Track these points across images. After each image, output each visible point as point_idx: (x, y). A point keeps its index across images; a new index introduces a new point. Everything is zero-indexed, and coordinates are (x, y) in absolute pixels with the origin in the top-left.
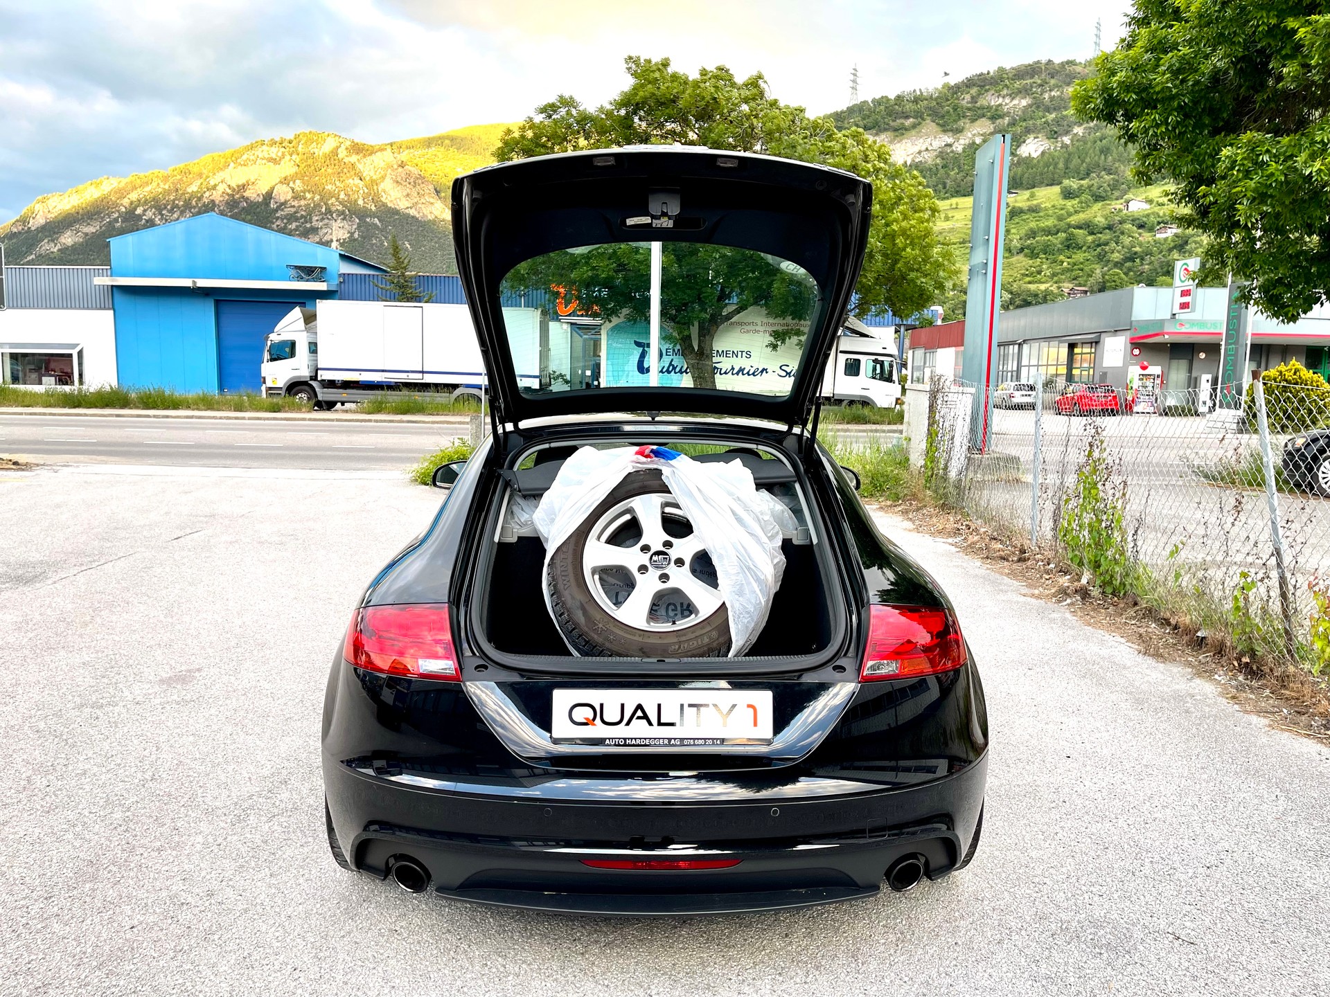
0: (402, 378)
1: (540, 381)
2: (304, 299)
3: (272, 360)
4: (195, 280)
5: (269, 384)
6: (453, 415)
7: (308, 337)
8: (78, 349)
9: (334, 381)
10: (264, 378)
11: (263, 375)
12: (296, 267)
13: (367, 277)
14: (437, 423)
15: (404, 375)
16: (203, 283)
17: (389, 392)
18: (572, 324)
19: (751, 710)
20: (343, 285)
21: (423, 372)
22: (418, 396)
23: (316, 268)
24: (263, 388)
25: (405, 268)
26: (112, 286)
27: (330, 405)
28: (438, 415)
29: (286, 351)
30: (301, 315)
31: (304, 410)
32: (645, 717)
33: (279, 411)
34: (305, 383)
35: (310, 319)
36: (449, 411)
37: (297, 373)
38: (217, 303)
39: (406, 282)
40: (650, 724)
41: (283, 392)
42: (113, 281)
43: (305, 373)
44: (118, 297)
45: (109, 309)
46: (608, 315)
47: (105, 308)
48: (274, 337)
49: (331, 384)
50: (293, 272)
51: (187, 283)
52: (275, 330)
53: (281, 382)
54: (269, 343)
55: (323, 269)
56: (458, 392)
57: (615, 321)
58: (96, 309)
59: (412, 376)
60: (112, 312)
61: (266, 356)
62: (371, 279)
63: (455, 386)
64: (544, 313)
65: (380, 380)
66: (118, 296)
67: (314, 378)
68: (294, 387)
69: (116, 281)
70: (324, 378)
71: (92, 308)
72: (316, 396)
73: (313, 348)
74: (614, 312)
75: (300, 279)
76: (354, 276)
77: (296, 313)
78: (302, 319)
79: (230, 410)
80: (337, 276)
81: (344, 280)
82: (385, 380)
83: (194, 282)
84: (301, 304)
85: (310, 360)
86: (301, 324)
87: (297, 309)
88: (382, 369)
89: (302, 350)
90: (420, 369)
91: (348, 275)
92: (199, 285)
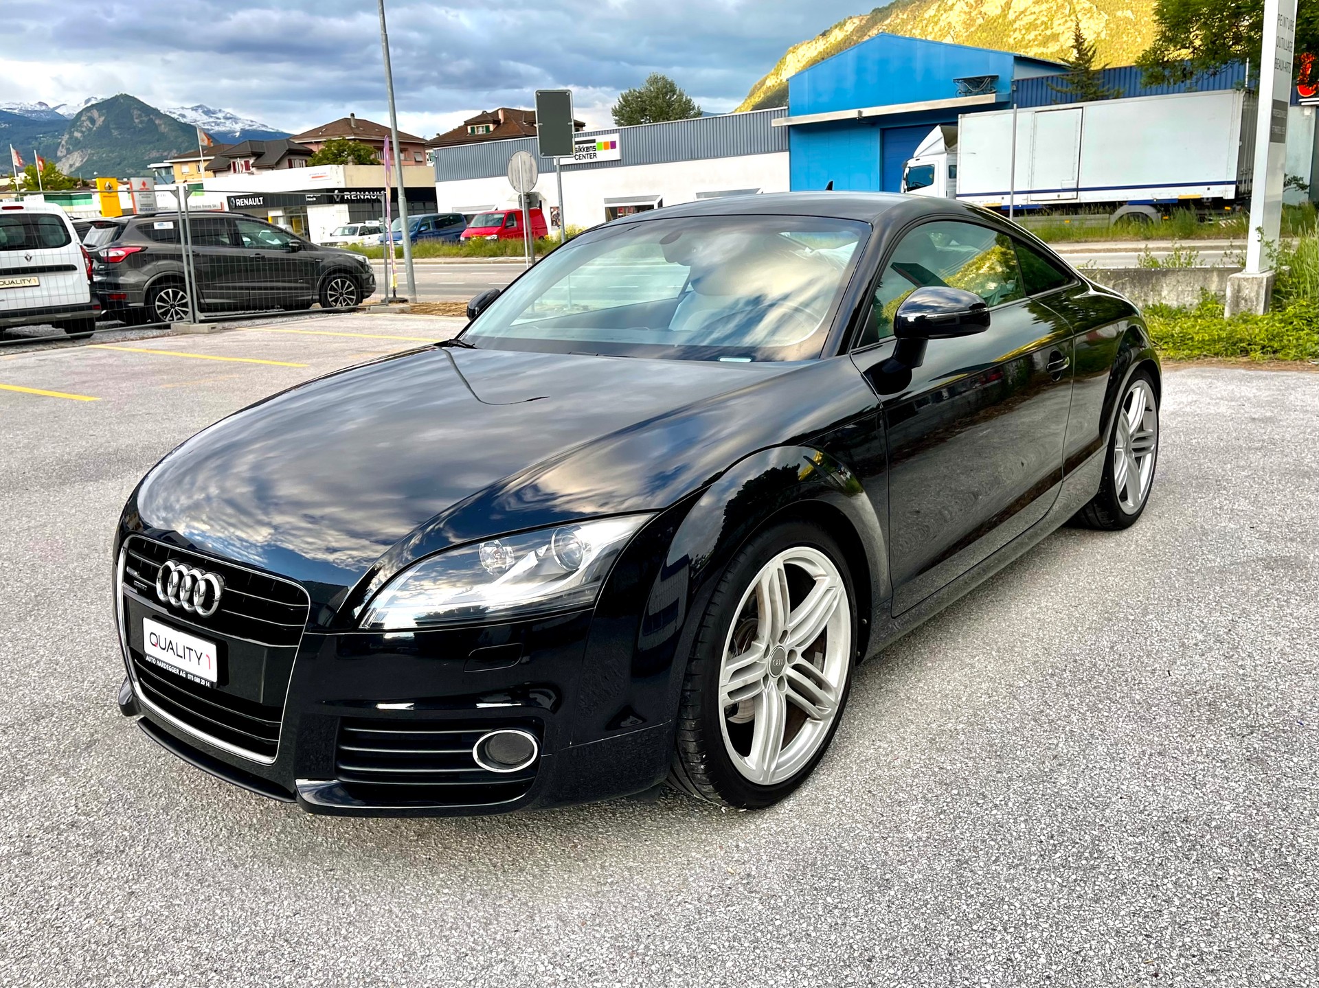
0: (1051, 198)
1: (1237, 188)
2: (948, 118)
3: (909, 189)
4: (861, 110)
6: (1106, 241)
7: (948, 159)
12: (965, 80)
13: (1045, 81)
14: (1077, 251)
15: (1054, 196)
16: (868, 112)
17: (1029, 218)
18: (1316, 107)
20: (1015, 94)
21: (1077, 190)
22: (1067, 220)
23: (985, 77)
25: (1089, 61)
26: (789, 126)
28: (1086, 242)
29: (922, 177)
30: (941, 135)
35: (951, 141)
36: (1101, 236)
38: (884, 133)
39: (1089, 79)
42: (788, 121)
44: (795, 138)
47: (782, 151)
48: (912, 163)
50: (961, 87)
51: (852, 114)
52: (915, 155)
54: (907, 170)
55: (994, 78)
56: (1121, 211)
59: (1064, 195)
60: (788, 153)
61: (904, 185)
62: (1049, 82)
63: (1113, 206)
65: (1024, 203)
69: (791, 121)
73: (952, 172)
75: (967, 93)
76: (1030, 82)
77: (937, 133)
78: (943, 140)
80: (1010, 84)
81: (1017, 88)
82: (1030, 203)
83: (860, 113)
84: (941, 124)
85: (948, 187)
86: (941, 145)
87: (938, 128)
88: (1029, 189)
89: (941, 175)
90: (1074, 186)
91: (1023, 80)
92: (864, 115)
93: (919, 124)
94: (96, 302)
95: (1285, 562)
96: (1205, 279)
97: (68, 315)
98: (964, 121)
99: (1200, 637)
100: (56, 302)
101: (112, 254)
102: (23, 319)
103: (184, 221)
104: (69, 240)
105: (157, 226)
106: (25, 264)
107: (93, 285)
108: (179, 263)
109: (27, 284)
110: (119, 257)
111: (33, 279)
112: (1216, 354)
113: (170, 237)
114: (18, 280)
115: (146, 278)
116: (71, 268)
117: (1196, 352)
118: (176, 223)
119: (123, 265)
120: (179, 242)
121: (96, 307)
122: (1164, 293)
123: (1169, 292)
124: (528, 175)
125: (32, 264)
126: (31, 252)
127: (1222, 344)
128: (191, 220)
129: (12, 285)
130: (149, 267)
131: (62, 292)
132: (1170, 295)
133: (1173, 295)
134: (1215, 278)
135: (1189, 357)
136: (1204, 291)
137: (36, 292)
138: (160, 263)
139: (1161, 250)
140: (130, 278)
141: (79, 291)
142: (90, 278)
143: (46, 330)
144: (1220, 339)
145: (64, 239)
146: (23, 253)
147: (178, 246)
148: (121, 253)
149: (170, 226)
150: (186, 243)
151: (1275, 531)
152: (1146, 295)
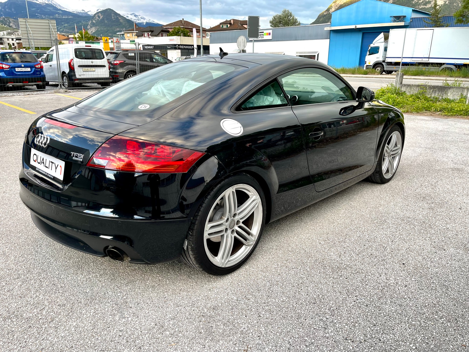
0: (420, 60)
2: (386, 30)
3: (370, 54)
4: (356, 25)
5: (367, 64)
6: (437, 76)
7: (384, 45)
8: (317, 53)
9: (392, 62)
10: (366, 62)
11: (366, 61)
12: (394, 17)
13: (422, 18)
14: (426, 79)
15: (420, 59)
16: (359, 26)
17: (411, 67)
19: (60, 168)
21: (429, 58)
22: (424, 68)
23: (401, 16)
24: (365, 66)
25: (438, 13)
26: (330, 30)
27: (390, 72)
28: (430, 76)
29: (375, 51)
30: (383, 36)
31: (376, 74)
33: (367, 74)
34: (381, 63)
35: (386, 38)
36: (435, 75)
37: (378, 60)
38: (363, 34)
39: (438, 19)
40: (44, 166)
41: (372, 67)
42: (330, 28)
43: (381, 59)
44: (332, 34)
45: (328, 39)
47: (327, 39)
48: (372, 45)
49: (390, 64)
50: (392, 19)
51: (353, 27)
52: (373, 43)
53: (371, 64)
54: (370, 48)
55: (404, 17)
56: (443, 66)
58: (325, 39)
59: (424, 60)
60: (329, 40)
61: (368, 53)
62: (424, 19)
63: (441, 64)
65: (410, 61)
67: (384, 61)
68: (376, 65)
69: (331, 28)
70: (388, 61)
71: (323, 39)
72: (384, 68)
73: (386, 49)
75: (394, 21)
77: (382, 35)
78: (384, 38)
79: (350, 74)
80: (409, 19)
81: (412, 21)
82: (412, 62)
84: (384, 32)
85: (384, 54)
87: (382, 33)
88: (412, 57)
89: (381, 50)
91: (415, 18)
92: (357, 27)
93: (375, 32)
94: (111, 77)
95: (458, 170)
96: (462, 91)
97: (103, 81)
98: (392, 32)
99: (427, 184)
100: (100, 77)
101: (115, 62)
102: (90, 81)
103: (137, 53)
104: (104, 57)
105: (129, 54)
106: (91, 64)
107: (110, 72)
108: (135, 67)
109: (92, 70)
110: (117, 64)
111: (93, 69)
112: (461, 115)
113: (133, 58)
114: (89, 69)
115: (125, 71)
116: (104, 66)
117: (455, 114)
118: (135, 54)
119: (118, 66)
120: (135, 60)
121: (111, 79)
122: (449, 95)
123: (450, 94)
124: (243, 44)
125: (93, 64)
126: (93, 60)
127: (463, 112)
128: (139, 53)
129: (87, 70)
130: (126, 67)
131: (102, 73)
132: (450, 95)
133: (452, 95)
134: (466, 91)
135: (452, 115)
136: (462, 94)
137: (94, 73)
138: (130, 66)
139: (451, 81)
140: (120, 70)
141: (106, 73)
142: (109, 69)
143: (96, 85)
144: (463, 110)
145: (102, 57)
146: (91, 60)
147: (135, 61)
148: (118, 62)
149: (133, 54)
150: (138, 60)
151: (459, 162)
152: (443, 95)
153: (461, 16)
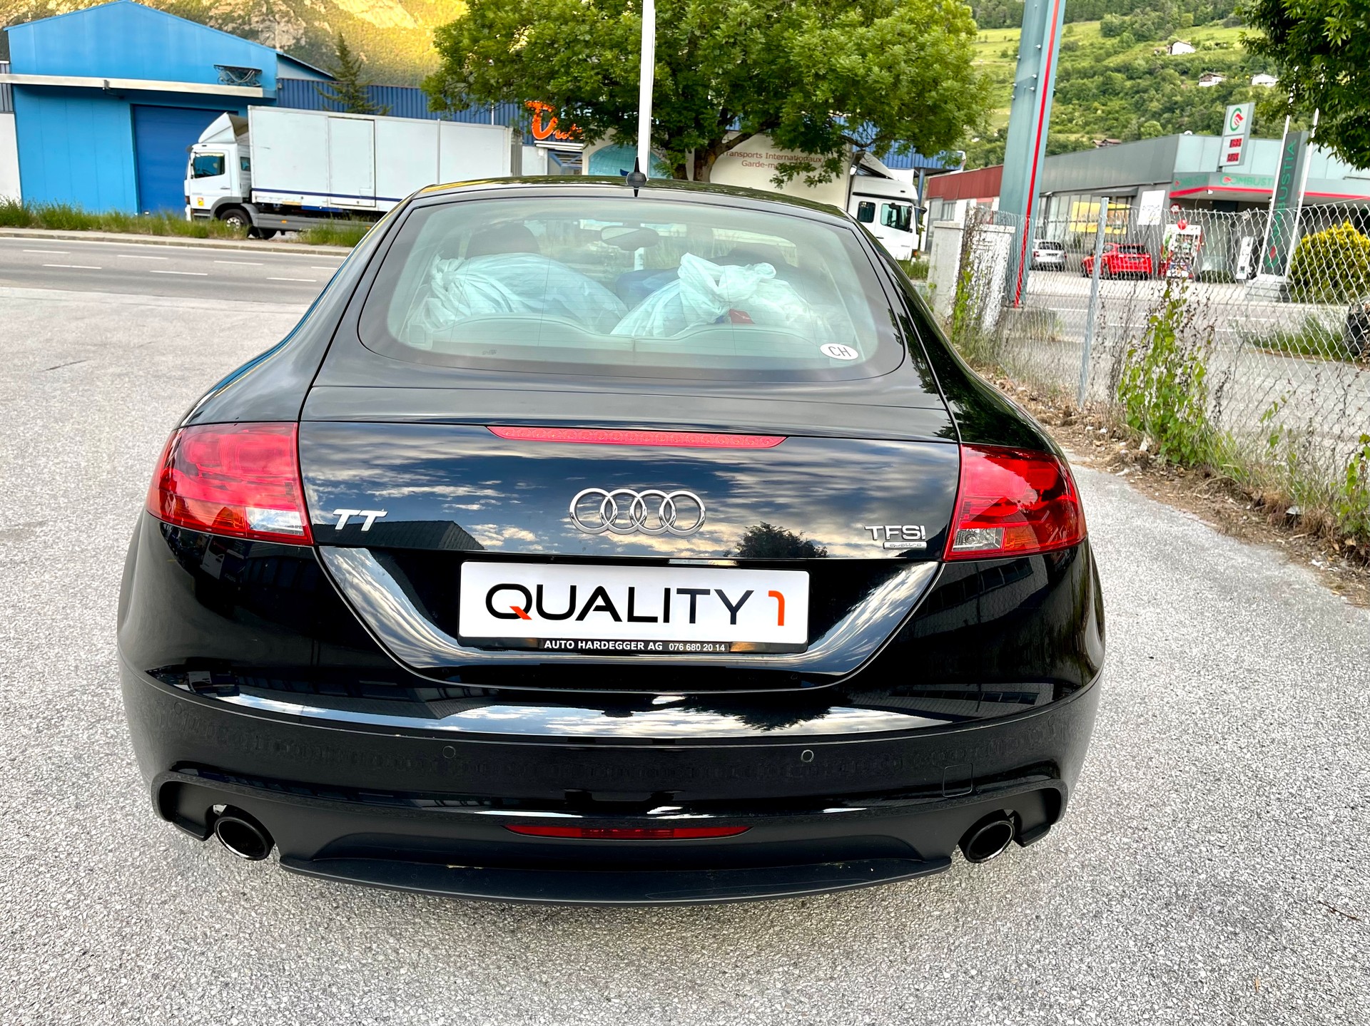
0: (351, 204)
2: (236, 106)
3: (197, 176)
4: (108, 79)
5: (195, 204)
7: (239, 150)
9: (272, 205)
10: (188, 197)
11: (187, 194)
12: (226, 68)
13: (309, 84)
15: (353, 201)
16: (116, 83)
17: (336, 221)
18: (549, 150)
19: (775, 600)
20: (281, 93)
21: (375, 198)
23: (249, 69)
24: (188, 210)
25: (355, 74)
26: (12, 85)
27: (267, 234)
29: (213, 166)
30: (229, 122)
31: (236, 237)
32: (609, 607)
33: (206, 236)
34: (237, 206)
35: (241, 129)
37: (227, 194)
38: (134, 109)
39: (356, 91)
40: (617, 618)
41: (211, 215)
42: (12, 79)
43: (236, 193)
44: (20, 99)
45: (9, 112)
46: (591, 137)
47: (5, 112)
48: (199, 150)
49: (268, 208)
50: (222, 74)
51: (97, 82)
52: (202, 139)
53: (209, 204)
54: (193, 156)
55: (258, 72)
57: (599, 144)
59: (363, 202)
60: (12, 116)
61: (190, 171)
62: (316, 87)
64: (517, 133)
65: (325, 206)
66: (18, 97)
67: (248, 200)
68: (225, 209)
69: (17, 79)
70: (260, 200)
72: (251, 221)
73: (245, 164)
74: (598, 134)
76: (295, 83)
77: (224, 120)
78: (232, 129)
79: (149, 234)
80: (274, 81)
81: (283, 86)
82: (330, 206)
83: (107, 83)
84: (229, 112)
85: (242, 179)
86: (230, 134)
87: (225, 116)
88: (328, 192)
89: (232, 165)
90: (372, 195)
91: (288, 80)
92: (112, 86)
93: (207, 107)
98: (255, 115)
153: (441, 92)
